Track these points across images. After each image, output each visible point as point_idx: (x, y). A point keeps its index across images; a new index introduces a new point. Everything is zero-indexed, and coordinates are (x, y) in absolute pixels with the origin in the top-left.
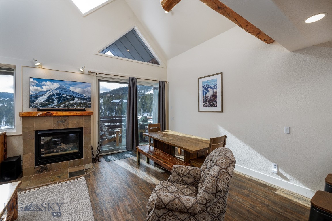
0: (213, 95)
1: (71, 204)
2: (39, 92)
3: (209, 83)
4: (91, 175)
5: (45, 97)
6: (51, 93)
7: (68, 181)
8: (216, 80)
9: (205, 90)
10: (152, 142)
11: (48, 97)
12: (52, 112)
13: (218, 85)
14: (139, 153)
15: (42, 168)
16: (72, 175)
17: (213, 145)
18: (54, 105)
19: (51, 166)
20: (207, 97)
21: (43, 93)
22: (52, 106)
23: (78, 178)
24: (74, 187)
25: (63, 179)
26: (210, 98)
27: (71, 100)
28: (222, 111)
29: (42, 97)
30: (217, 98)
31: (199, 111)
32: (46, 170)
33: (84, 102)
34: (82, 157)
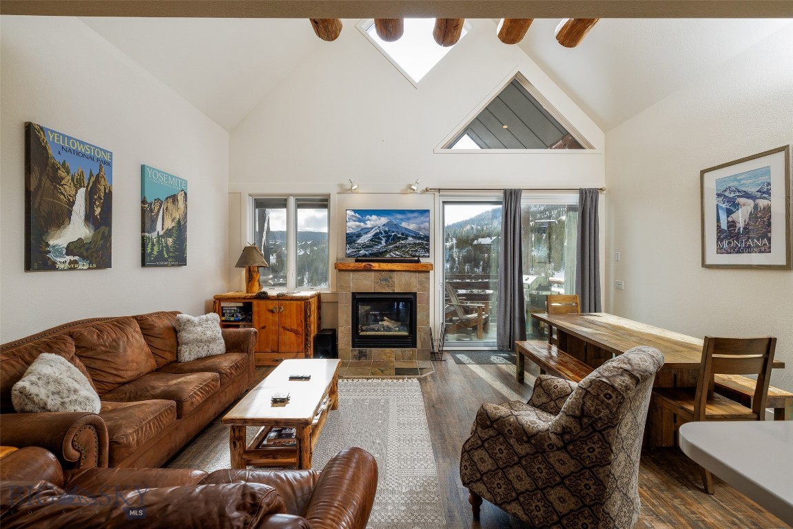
0: (753, 216)
1: (398, 412)
2: (362, 229)
4: (429, 379)
5: (370, 235)
6: (378, 231)
7: (395, 381)
8: (767, 171)
9: (726, 205)
10: (555, 337)
11: (373, 236)
12: (372, 264)
13: (772, 186)
14: (522, 357)
15: (360, 352)
16: (400, 372)
17: (714, 356)
18: (381, 246)
19: (371, 352)
20: (732, 224)
21: (367, 231)
22: (379, 247)
23: (408, 378)
24: (403, 390)
25: (386, 375)
26: (743, 226)
27: (403, 240)
28: (789, 265)
29: (366, 236)
30: (769, 225)
31: (704, 265)
32: (365, 356)
33: (421, 241)
34: (414, 345)
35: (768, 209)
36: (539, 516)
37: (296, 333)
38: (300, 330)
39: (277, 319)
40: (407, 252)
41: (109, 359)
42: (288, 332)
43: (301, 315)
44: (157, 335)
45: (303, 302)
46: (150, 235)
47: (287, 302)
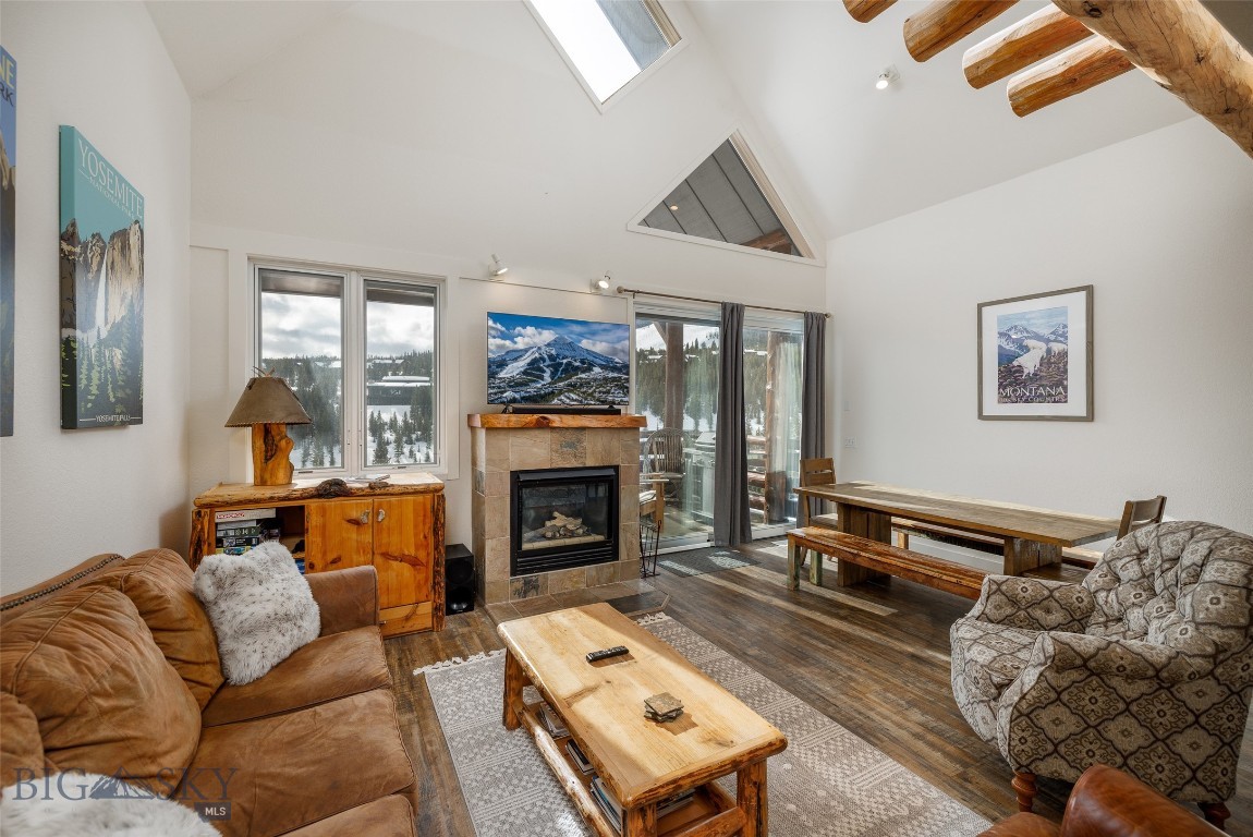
0: (1045, 361)
2: (508, 353)
3: (1028, 320)
5: (522, 364)
6: (537, 355)
8: (1063, 311)
9: (1010, 347)
11: (529, 364)
12: (548, 416)
13: (1069, 329)
15: (527, 583)
18: (543, 383)
19: (546, 578)
20: (1017, 370)
21: (517, 355)
22: (539, 386)
26: (1032, 372)
27: (583, 372)
28: (1090, 417)
29: (515, 364)
30: (1066, 371)
31: (981, 416)
32: (536, 588)
33: (616, 375)
34: (615, 556)
35: (1064, 355)
36: (1164, 778)
37: (414, 563)
38: (422, 555)
39: (367, 538)
40: (591, 394)
41: (131, 733)
42: (395, 564)
43: (424, 524)
44: (177, 625)
45: (429, 496)
46: (85, 336)
47: (393, 499)
